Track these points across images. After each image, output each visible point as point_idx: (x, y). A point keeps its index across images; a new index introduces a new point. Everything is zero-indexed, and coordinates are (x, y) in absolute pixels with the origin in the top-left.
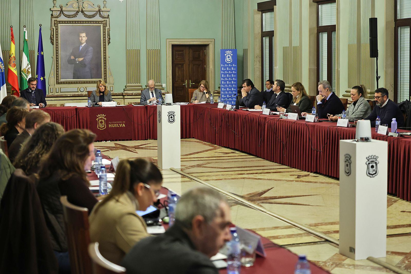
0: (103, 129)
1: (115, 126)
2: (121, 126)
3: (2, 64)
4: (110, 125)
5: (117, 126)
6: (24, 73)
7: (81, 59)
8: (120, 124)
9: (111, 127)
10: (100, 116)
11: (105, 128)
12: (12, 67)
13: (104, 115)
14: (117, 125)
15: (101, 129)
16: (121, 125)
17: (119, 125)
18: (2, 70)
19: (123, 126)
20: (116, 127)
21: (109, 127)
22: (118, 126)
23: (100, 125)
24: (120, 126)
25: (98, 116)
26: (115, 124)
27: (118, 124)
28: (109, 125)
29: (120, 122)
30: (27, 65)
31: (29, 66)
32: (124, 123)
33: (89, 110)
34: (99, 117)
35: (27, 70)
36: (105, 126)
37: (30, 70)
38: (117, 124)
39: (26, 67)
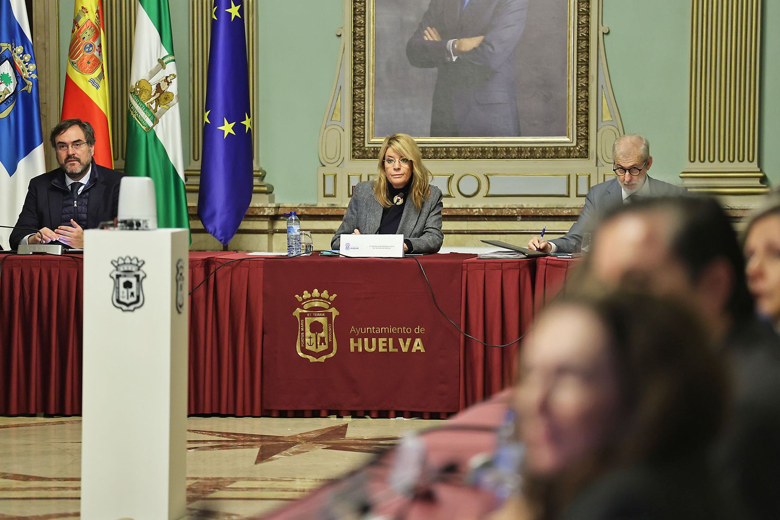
0: (323, 359)
1: (382, 345)
2: (405, 349)
3: (27, 57)
4: (356, 341)
5: (387, 347)
6: (140, 102)
7: (470, 44)
8: (401, 340)
9: (360, 350)
10: (312, 298)
11: (332, 355)
12: (82, 70)
13: (330, 294)
14: (387, 342)
15: (312, 359)
16: (408, 343)
17: (396, 345)
18: (25, 84)
19: (414, 350)
20: (381, 350)
21: (352, 350)
22: (391, 349)
23: (307, 340)
24: (400, 349)
25: (300, 299)
26: (378, 336)
27: (391, 340)
28: (352, 340)
29: (404, 330)
30: (156, 63)
31: (171, 68)
32: (418, 336)
33: (261, 270)
34: (304, 300)
35: (154, 87)
36: (331, 344)
37: (173, 88)
38: (387, 336)
39: (153, 74)
